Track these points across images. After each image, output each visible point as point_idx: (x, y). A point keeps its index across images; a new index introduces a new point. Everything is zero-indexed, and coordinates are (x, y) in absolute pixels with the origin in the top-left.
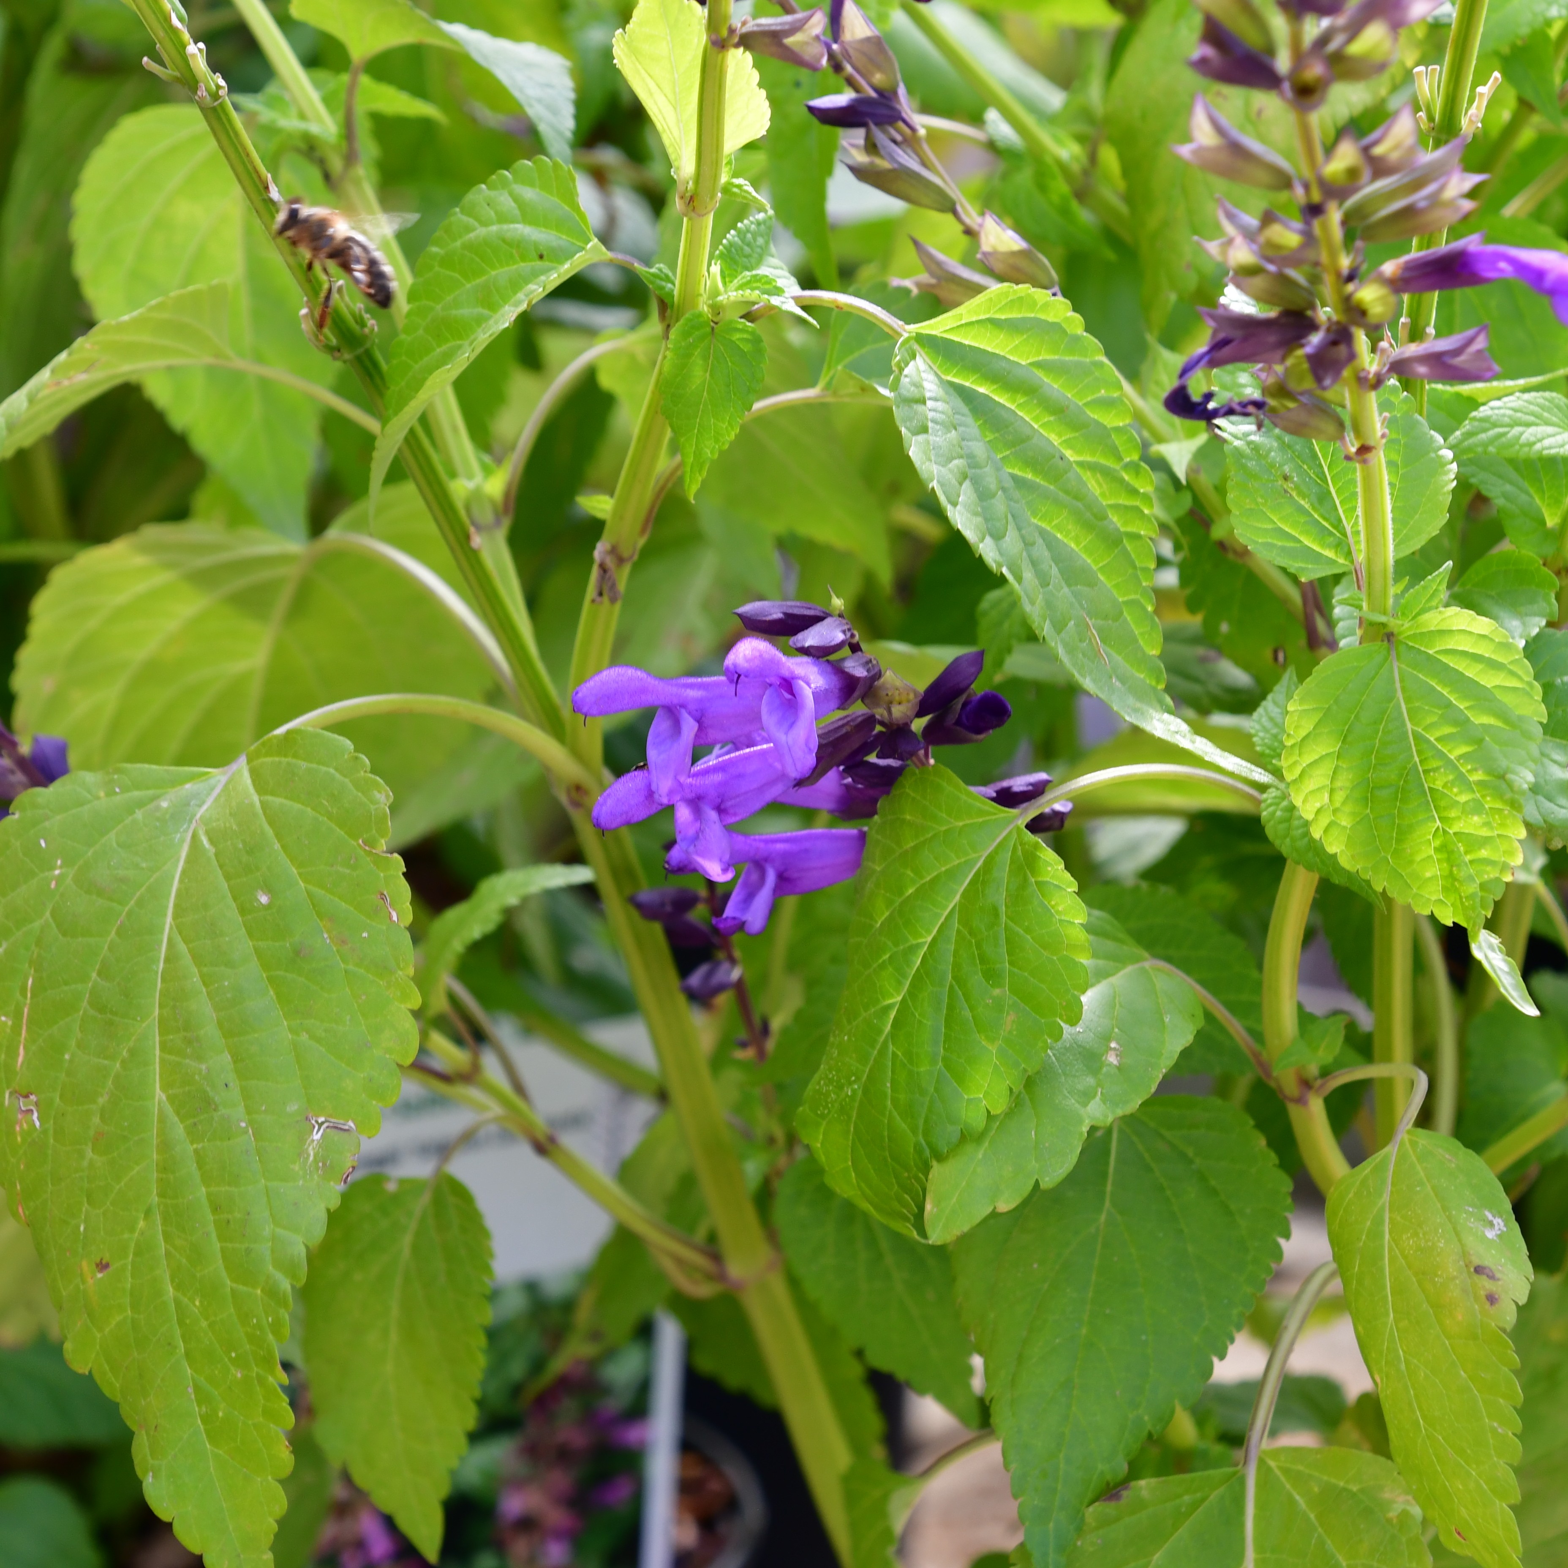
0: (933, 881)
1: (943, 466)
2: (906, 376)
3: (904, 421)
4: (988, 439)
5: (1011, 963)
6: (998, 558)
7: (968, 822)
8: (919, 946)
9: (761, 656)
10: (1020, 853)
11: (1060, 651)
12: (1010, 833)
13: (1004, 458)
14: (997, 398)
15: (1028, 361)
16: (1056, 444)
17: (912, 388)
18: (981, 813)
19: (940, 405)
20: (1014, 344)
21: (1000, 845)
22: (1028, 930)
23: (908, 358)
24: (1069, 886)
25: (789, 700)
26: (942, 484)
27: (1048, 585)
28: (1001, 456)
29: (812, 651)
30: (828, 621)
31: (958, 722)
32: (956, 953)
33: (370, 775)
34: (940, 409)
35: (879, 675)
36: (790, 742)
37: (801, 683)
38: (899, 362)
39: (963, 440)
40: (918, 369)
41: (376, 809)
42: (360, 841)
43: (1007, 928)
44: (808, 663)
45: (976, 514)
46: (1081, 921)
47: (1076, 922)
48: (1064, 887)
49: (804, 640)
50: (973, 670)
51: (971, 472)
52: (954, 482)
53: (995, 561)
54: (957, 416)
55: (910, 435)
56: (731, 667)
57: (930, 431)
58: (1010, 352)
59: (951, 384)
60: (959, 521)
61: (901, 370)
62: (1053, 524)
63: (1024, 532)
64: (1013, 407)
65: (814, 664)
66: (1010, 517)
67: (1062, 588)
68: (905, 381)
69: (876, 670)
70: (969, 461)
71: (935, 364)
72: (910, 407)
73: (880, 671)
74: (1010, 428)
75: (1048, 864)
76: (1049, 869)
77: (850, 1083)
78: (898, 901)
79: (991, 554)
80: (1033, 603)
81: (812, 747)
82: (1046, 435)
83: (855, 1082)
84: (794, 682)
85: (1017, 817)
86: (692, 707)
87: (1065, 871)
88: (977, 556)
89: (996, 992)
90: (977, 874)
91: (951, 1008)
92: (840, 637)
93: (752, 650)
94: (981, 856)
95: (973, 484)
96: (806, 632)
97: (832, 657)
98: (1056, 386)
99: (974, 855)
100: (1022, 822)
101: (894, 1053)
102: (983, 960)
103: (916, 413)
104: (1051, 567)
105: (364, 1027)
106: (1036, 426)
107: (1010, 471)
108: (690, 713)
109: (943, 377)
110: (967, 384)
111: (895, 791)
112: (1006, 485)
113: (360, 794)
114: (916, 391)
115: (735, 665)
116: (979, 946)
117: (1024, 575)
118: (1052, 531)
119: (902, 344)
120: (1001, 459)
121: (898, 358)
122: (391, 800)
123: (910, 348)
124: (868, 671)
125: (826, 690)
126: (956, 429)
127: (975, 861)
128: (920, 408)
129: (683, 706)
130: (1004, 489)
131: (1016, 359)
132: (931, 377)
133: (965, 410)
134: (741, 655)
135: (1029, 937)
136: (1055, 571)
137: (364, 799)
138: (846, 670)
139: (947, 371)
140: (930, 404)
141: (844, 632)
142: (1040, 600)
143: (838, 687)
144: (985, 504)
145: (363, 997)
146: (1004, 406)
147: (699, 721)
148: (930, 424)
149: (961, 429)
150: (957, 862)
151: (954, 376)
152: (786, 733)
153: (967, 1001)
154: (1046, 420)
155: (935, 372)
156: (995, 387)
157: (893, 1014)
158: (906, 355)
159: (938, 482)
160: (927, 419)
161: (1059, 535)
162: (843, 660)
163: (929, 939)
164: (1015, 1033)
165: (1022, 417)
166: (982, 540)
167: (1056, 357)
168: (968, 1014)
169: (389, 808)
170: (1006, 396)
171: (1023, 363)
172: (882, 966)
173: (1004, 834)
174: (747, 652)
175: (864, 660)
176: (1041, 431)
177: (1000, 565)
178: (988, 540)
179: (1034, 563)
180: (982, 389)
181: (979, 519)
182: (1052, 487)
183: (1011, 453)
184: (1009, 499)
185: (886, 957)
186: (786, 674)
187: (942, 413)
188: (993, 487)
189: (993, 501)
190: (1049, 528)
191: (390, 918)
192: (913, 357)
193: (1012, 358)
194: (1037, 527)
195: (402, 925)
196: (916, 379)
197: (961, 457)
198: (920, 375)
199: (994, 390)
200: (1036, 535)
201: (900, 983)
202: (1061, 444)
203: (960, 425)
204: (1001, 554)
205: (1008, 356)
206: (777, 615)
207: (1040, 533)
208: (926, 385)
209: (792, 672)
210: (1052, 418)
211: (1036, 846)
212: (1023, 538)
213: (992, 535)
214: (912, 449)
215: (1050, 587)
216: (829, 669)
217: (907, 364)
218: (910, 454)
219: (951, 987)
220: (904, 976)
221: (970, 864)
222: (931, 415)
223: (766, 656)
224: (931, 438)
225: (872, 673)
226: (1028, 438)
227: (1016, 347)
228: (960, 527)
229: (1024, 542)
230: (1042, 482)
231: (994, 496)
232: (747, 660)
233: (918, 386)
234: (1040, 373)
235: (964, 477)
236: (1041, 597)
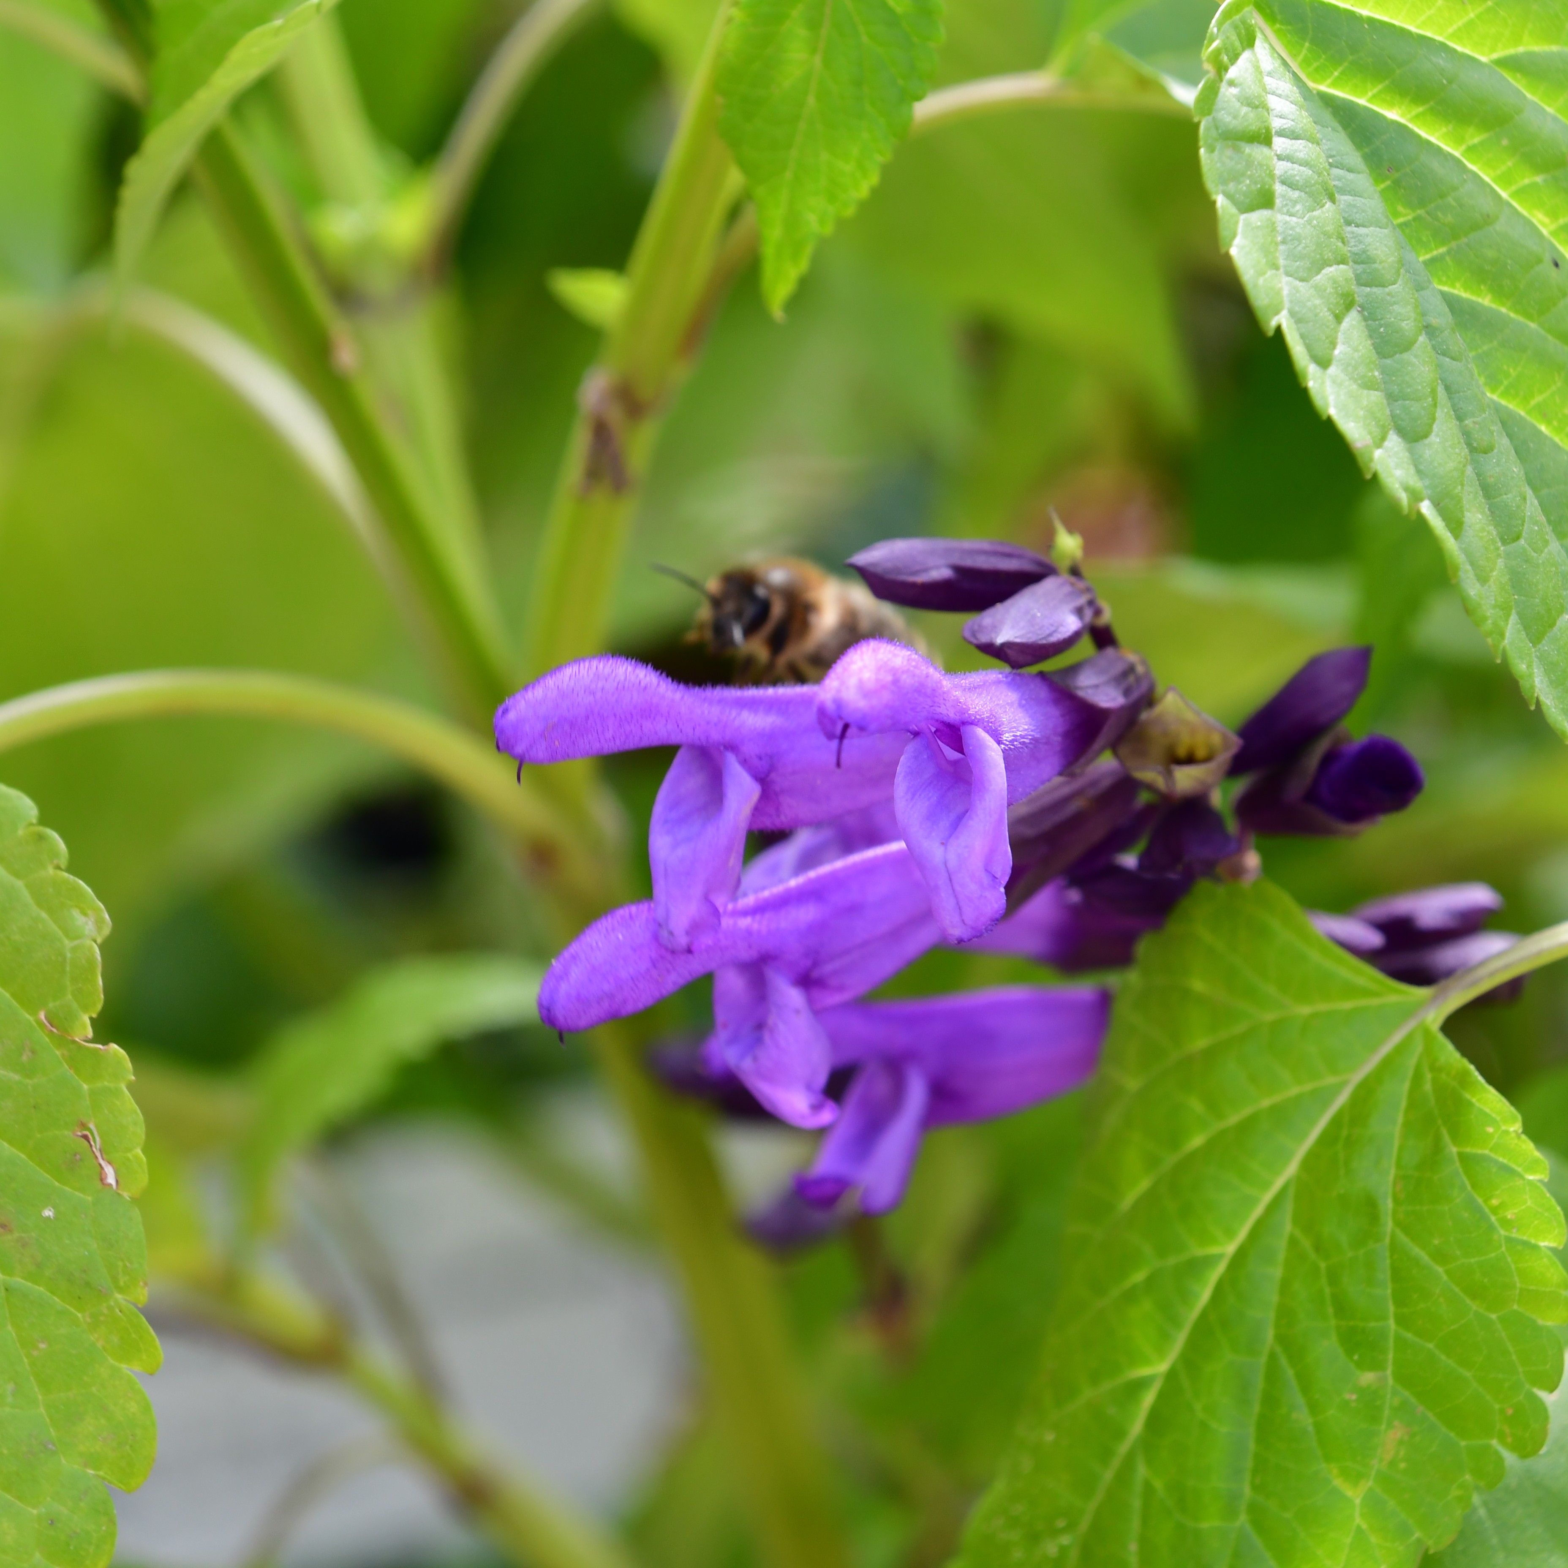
0: (1246, 1126)
1: (1302, 280)
2: (1231, 83)
3: (1223, 181)
4: (1401, 220)
5: (1401, 1320)
6: (1416, 483)
7: (1322, 1007)
8: (1208, 1261)
9: (896, 682)
10: (1428, 1087)
11: (1537, 681)
12: (1409, 1038)
13: (1433, 261)
14: (1423, 133)
15: (1495, 56)
16: (1545, 232)
17: (1244, 110)
18: (1350, 990)
19: (1301, 148)
20: (1465, 19)
21: (1387, 1063)
22: (1440, 1256)
23: (1237, 44)
24: (1532, 1166)
25: (955, 763)
26: (1298, 319)
27: (1518, 538)
28: (1428, 257)
29: (1010, 652)
30: (1048, 585)
31: (1312, 796)
32: (1285, 1287)
33: (66, 875)
34: (1301, 155)
35: (1148, 700)
36: (953, 862)
37: (981, 733)
38: (1217, 52)
39: (1348, 223)
40: (1257, 68)
41: (74, 949)
42: (42, 1015)
43: (1394, 1246)
44: (999, 682)
45: (1368, 385)
46: (1553, 1244)
47: (1542, 1244)
48: (1520, 1170)
49: (995, 628)
50: (1346, 687)
51: (1362, 293)
52: (1325, 314)
53: (1407, 489)
54: (1336, 171)
55: (1233, 210)
56: (830, 706)
57: (1278, 202)
58: (1455, 35)
59: (1327, 101)
60: (1331, 399)
61: (1221, 69)
62: (1533, 402)
63: (1468, 422)
64: (1457, 154)
65: (1013, 684)
66: (1441, 390)
67: (1546, 542)
68: (1227, 93)
69: (1144, 687)
70: (1360, 268)
71: (1294, 56)
72: (1237, 150)
73: (1151, 689)
74: (1450, 200)
75: (1489, 1120)
76: (1490, 1130)
77: (1055, 1533)
78: (1170, 1160)
79: (1398, 473)
80: (1483, 580)
81: (998, 875)
82: (1525, 213)
83: (1063, 1531)
84: (966, 730)
85: (1422, 1006)
86: (750, 749)
87: (1524, 1137)
88: (1368, 476)
89: (1367, 1378)
90: (1336, 1122)
91: (1270, 1400)
92: (1071, 624)
93: (879, 669)
94: (1344, 1083)
95: (1365, 319)
96: (999, 608)
97: (1050, 665)
98: (1550, 110)
99: (1330, 1080)
100: (1435, 1017)
101: (1148, 1489)
102: (1341, 1308)
103: (1249, 163)
104: (1524, 499)
105: (42, 1410)
106: (1504, 195)
107: (1445, 289)
108: (745, 763)
109: (1311, 84)
110: (1362, 101)
111: (1174, 926)
112: (1435, 321)
113: (44, 915)
114: (1252, 115)
115: (839, 704)
116: (1333, 1278)
117: (1467, 514)
118: (1528, 418)
119: (1228, 14)
120: (1425, 263)
121: (1216, 44)
122: (107, 930)
123: (1243, 22)
124: (1127, 692)
125: (1035, 740)
126: (1333, 200)
127: (1335, 1091)
128: (1258, 152)
129: (732, 747)
130: (1429, 330)
131: (1468, 51)
132: (1286, 86)
133: (1355, 158)
134: (853, 681)
135: (1440, 1270)
136: (1532, 507)
137: (54, 927)
138: (1081, 694)
139: (1320, 73)
140: (1280, 144)
141: (1079, 612)
142: (1498, 572)
143: (1060, 730)
144: (1388, 361)
145: (42, 1346)
146: (1438, 150)
147: (763, 779)
148: (1279, 188)
149: (1343, 199)
150: (1294, 1091)
151: (1334, 85)
152: (944, 844)
153: (1306, 1389)
154: (1526, 181)
155: (1294, 74)
156: (1420, 109)
157: (1149, 1398)
158: (1234, 38)
159: (1292, 314)
160: (1271, 176)
161: (1543, 428)
162: (1074, 669)
163: (1230, 1248)
164: (1402, 1465)
165: (1475, 176)
166: (1380, 442)
167: (1554, 48)
168: (1303, 1418)
169: (102, 947)
170: (1444, 130)
171: (1484, 59)
172: (1130, 1296)
173: (1397, 1038)
174: (867, 675)
175: (1119, 668)
176: (1515, 204)
177: (1416, 497)
178: (1393, 441)
179: (1488, 491)
180: (1393, 114)
181: (1376, 396)
182: (1533, 325)
183: (1449, 252)
184: (1442, 351)
185: (1139, 1276)
186: (950, 714)
187: (1305, 163)
188: (1408, 326)
189: (1406, 356)
190: (1522, 413)
191: (102, 1179)
192: (1249, 42)
193: (1459, 48)
194: (1498, 409)
195: (126, 1195)
196: (1254, 90)
197: (1343, 262)
198: (1260, 81)
199: (1417, 116)
200: (1496, 428)
201: (1165, 1337)
202: (1554, 233)
203: (1343, 191)
204: (1419, 472)
205: (1451, 44)
206: (940, 573)
207: (1503, 424)
208: (1273, 102)
209: (963, 712)
210: (1539, 179)
211: (1463, 1079)
212: (1467, 434)
213: (1401, 432)
214: (1237, 241)
215: (1522, 542)
216: (1043, 692)
217: (1234, 58)
218: (1233, 252)
219: (1272, 1356)
220: (1174, 1320)
221: (1323, 1097)
222: (1281, 168)
223: (906, 680)
224: (1280, 218)
225: (1135, 695)
226: (1488, 220)
227: (1470, 25)
228: (1333, 412)
229: (1469, 444)
230: (1512, 315)
231: (1407, 346)
232: (866, 694)
233: (1257, 104)
234: (1517, 82)
235: (1348, 303)
236: (1500, 563)
